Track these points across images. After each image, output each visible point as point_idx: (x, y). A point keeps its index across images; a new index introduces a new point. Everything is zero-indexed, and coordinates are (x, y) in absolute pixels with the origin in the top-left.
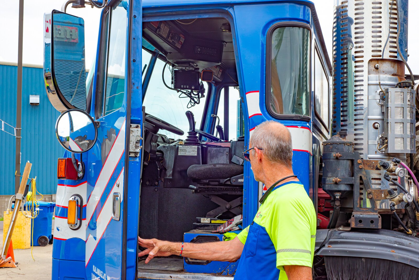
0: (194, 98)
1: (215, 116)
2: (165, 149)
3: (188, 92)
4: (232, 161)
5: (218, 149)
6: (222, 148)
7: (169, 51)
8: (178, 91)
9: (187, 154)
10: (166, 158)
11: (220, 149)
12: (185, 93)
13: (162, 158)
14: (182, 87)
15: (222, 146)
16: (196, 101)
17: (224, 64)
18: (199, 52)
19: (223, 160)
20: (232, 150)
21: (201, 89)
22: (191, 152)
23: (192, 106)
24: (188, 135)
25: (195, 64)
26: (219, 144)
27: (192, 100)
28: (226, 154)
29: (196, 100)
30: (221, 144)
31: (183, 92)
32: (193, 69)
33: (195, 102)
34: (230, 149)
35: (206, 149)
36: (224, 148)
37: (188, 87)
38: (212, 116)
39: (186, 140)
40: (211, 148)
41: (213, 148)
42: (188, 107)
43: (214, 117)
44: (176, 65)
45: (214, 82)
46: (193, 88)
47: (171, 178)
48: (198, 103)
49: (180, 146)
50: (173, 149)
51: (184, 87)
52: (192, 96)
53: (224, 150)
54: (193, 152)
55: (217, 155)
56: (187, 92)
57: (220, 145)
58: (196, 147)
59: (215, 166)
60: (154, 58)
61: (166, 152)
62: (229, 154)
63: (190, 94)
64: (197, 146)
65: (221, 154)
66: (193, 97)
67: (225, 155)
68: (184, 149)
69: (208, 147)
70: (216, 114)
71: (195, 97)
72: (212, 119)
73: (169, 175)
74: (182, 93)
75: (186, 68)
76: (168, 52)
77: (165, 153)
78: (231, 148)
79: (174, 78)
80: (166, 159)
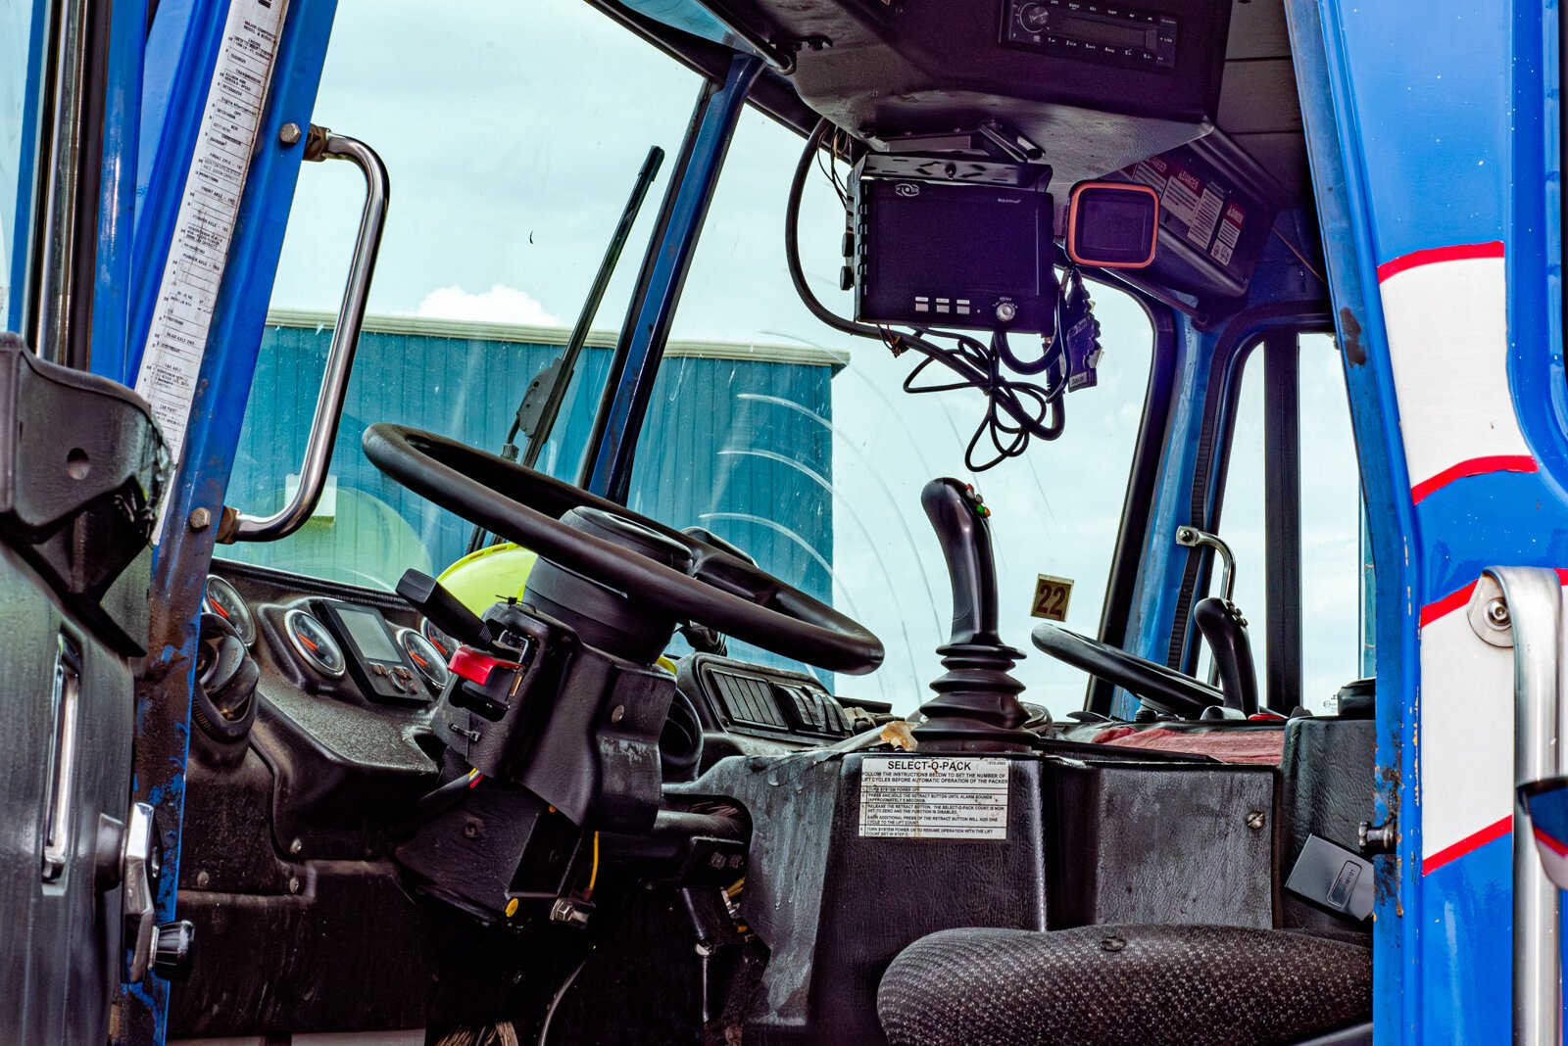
0: (1016, 393)
1: (1202, 536)
2: (766, 782)
3: (968, 349)
4: (1293, 884)
5: (1185, 787)
6: (1211, 774)
7: (806, 28)
8: (900, 345)
9: (930, 826)
10: (765, 861)
11: (1195, 787)
12: (947, 357)
13: (736, 861)
14: (919, 308)
15: (1223, 755)
16: (1035, 416)
17: (1251, 163)
18: (1037, 38)
19: (1223, 876)
20: (1293, 790)
21: (1067, 324)
22: (964, 813)
23: (1005, 454)
24: (942, 673)
25: (1022, 141)
26: (1199, 742)
27: (999, 409)
28: (1247, 822)
29: (1030, 406)
30: (1218, 744)
31: (934, 353)
32: (1013, 180)
33: (1029, 427)
34: (1282, 782)
35: (1088, 780)
36: (1227, 776)
37: (966, 311)
38: (1179, 542)
39: (927, 711)
40: (1124, 773)
41: (1141, 774)
42: (974, 464)
43: (1199, 547)
44: (877, 143)
45: (1191, 300)
46: (1005, 312)
47: (799, 1021)
48: (1051, 434)
49: (870, 765)
50: (823, 788)
51: (940, 309)
52: (1001, 381)
53: (1229, 795)
54: (976, 813)
55: (1174, 831)
56: (962, 351)
57: (1202, 752)
58: (1002, 767)
59: (1118, 950)
60: (718, 99)
61: (768, 813)
62: (1268, 827)
63: (991, 367)
64: (1009, 762)
65: (1206, 822)
66: (1009, 386)
67: (1243, 830)
68: (907, 789)
69: (1105, 771)
70: (1213, 528)
71: (1025, 388)
72: (1185, 557)
73: (782, 1001)
74: (926, 357)
75: (951, 168)
76: (805, 39)
77: (758, 818)
78: (1287, 774)
79: (857, 241)
80: (766, 870)
